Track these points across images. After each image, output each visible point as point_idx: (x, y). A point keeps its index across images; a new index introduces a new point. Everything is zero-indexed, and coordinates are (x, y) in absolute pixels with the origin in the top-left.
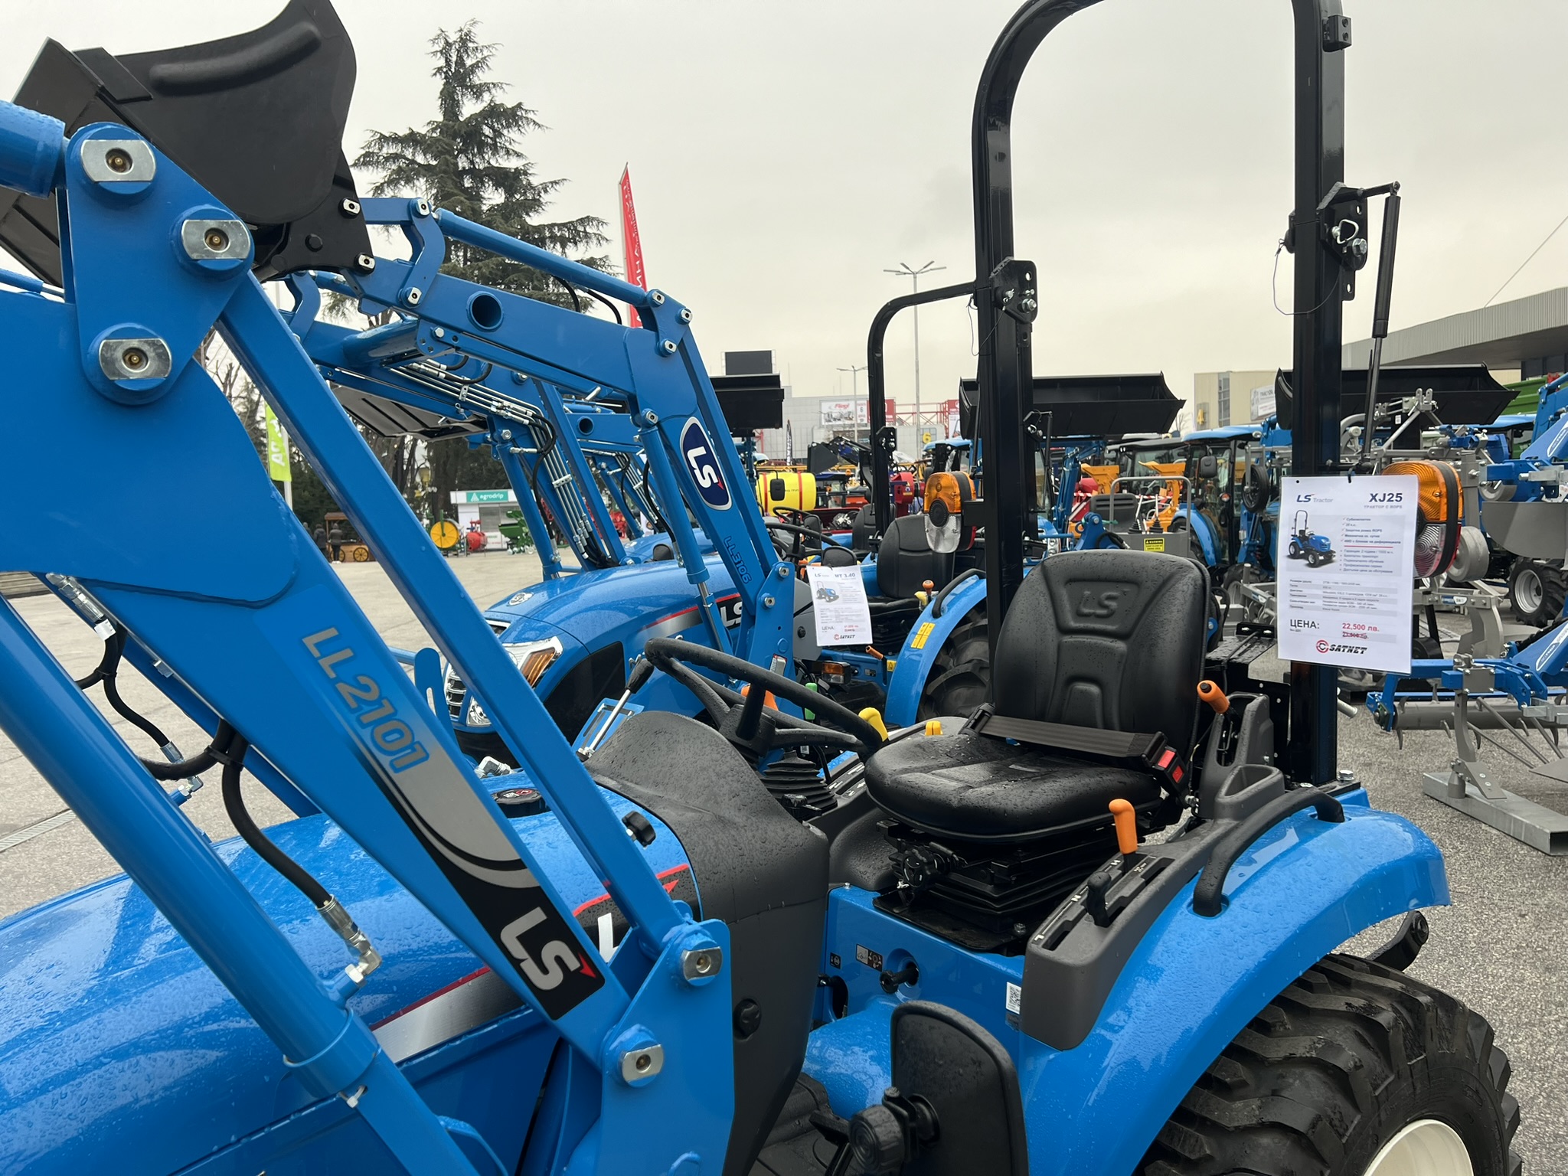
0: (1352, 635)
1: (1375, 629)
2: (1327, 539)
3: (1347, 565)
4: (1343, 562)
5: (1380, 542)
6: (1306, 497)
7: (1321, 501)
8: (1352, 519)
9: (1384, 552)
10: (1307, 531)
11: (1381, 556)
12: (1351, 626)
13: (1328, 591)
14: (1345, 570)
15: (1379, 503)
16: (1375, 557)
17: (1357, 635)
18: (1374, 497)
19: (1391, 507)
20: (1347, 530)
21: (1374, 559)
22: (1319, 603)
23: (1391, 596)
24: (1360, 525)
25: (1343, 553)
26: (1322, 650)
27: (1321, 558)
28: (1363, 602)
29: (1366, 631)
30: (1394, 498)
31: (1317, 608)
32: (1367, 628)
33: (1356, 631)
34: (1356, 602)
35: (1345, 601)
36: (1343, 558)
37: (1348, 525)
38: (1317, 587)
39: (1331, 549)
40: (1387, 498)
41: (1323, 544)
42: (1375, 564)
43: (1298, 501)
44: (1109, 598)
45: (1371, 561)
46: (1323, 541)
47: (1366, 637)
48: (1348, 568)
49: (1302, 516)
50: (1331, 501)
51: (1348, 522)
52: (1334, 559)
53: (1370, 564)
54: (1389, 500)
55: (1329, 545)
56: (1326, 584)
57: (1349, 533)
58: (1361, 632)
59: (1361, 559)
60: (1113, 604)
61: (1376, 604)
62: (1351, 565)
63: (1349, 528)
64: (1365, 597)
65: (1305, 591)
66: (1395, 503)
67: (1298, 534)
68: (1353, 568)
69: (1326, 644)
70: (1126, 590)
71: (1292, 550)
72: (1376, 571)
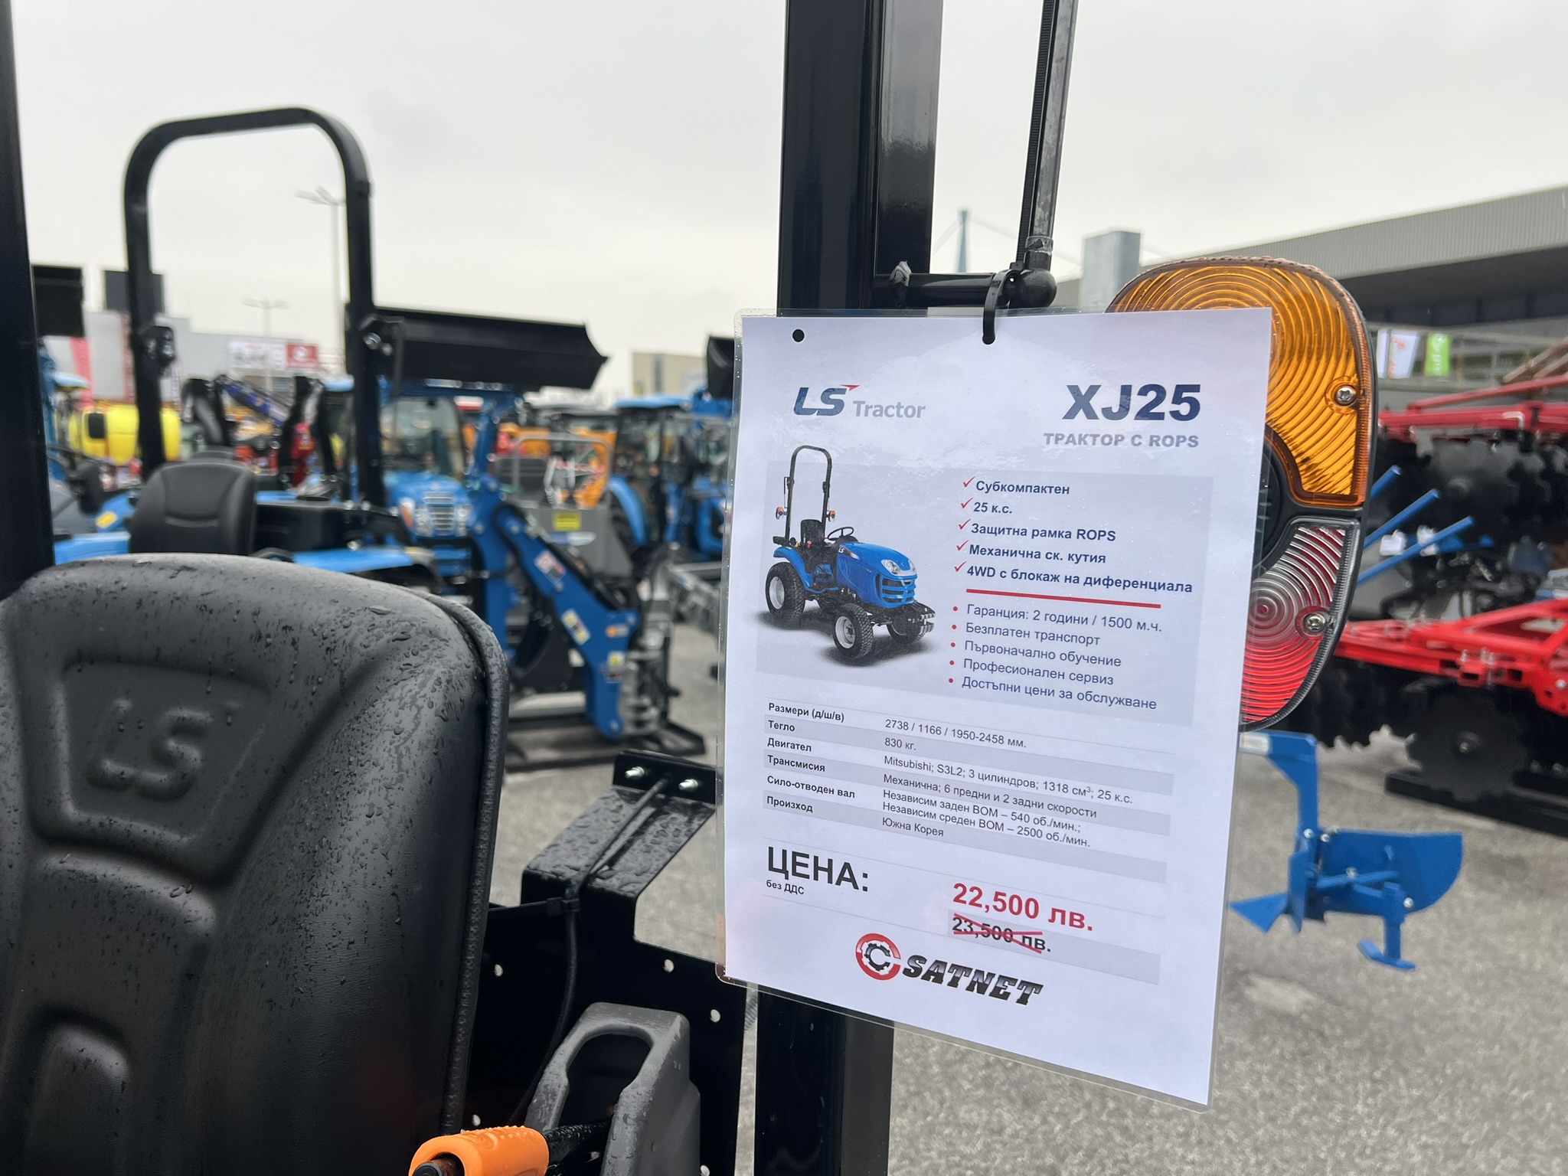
0: (988, 931)
1: (1077, 920)
2: (902, 561)
3: (974, 666)
4: (959, 654)
5: (1108, 582)
6: (826, 396)
7: (881, 411)
8: (997, 487)
9: (1125, 623)
10: (830, 526)
11: (1111, 642)
12: (987, 899)
13: (904, 756)
14: (968, 683)
15: (1103, 426)
16: (1087, 641)
17: (1007, 935)
18: (1082, 402)
19: (1154, 441)
20: (978, 529)
21: (1080, 649)
22: (870, 797)
23: (1144, 801)
24: (1030, 511)
25: (962, 618)
26: (874, 971)
27: (881, 631)
28: (1034, 813)
29: (1041, 923)
30: (1166, 406)
31: (861, 818)
32: (1045, 913)
33: (1005, 920)
34: (1005, 810)
35: (968, 802)
36: (961, 635)
37: (983, 506)
38: (861, 738)
39: (919, 597)
40: (1138, 402)
41: (888, 580)
42: (1085, 668)
43: (799, 410)
44: (184, 730)
45: (1069, 656)
46: (887, 564)
47: (1039, 947)
48: (979, 675)
49: (811, 467)
50: (918, 411)
51: (981, 497)
52: (927, 637)
53: (1068, 667)
54: (1145, 413)
55: (910, 582)
56: (895, 732)
57: (986, 541)
58: (1021, 923)
59: (1032, 643)
60: (193, 754)
61: (1085, 828)
62: (992, 668)
63: (986, 519)
64: (1040, 793)
65: (822, 751)
66: (1169, 426)
67: (796, 533)
68: (999, 677)
69: (890, 948)
70: (234, 705)
71: (778, 595)
72: (1088, 696)
